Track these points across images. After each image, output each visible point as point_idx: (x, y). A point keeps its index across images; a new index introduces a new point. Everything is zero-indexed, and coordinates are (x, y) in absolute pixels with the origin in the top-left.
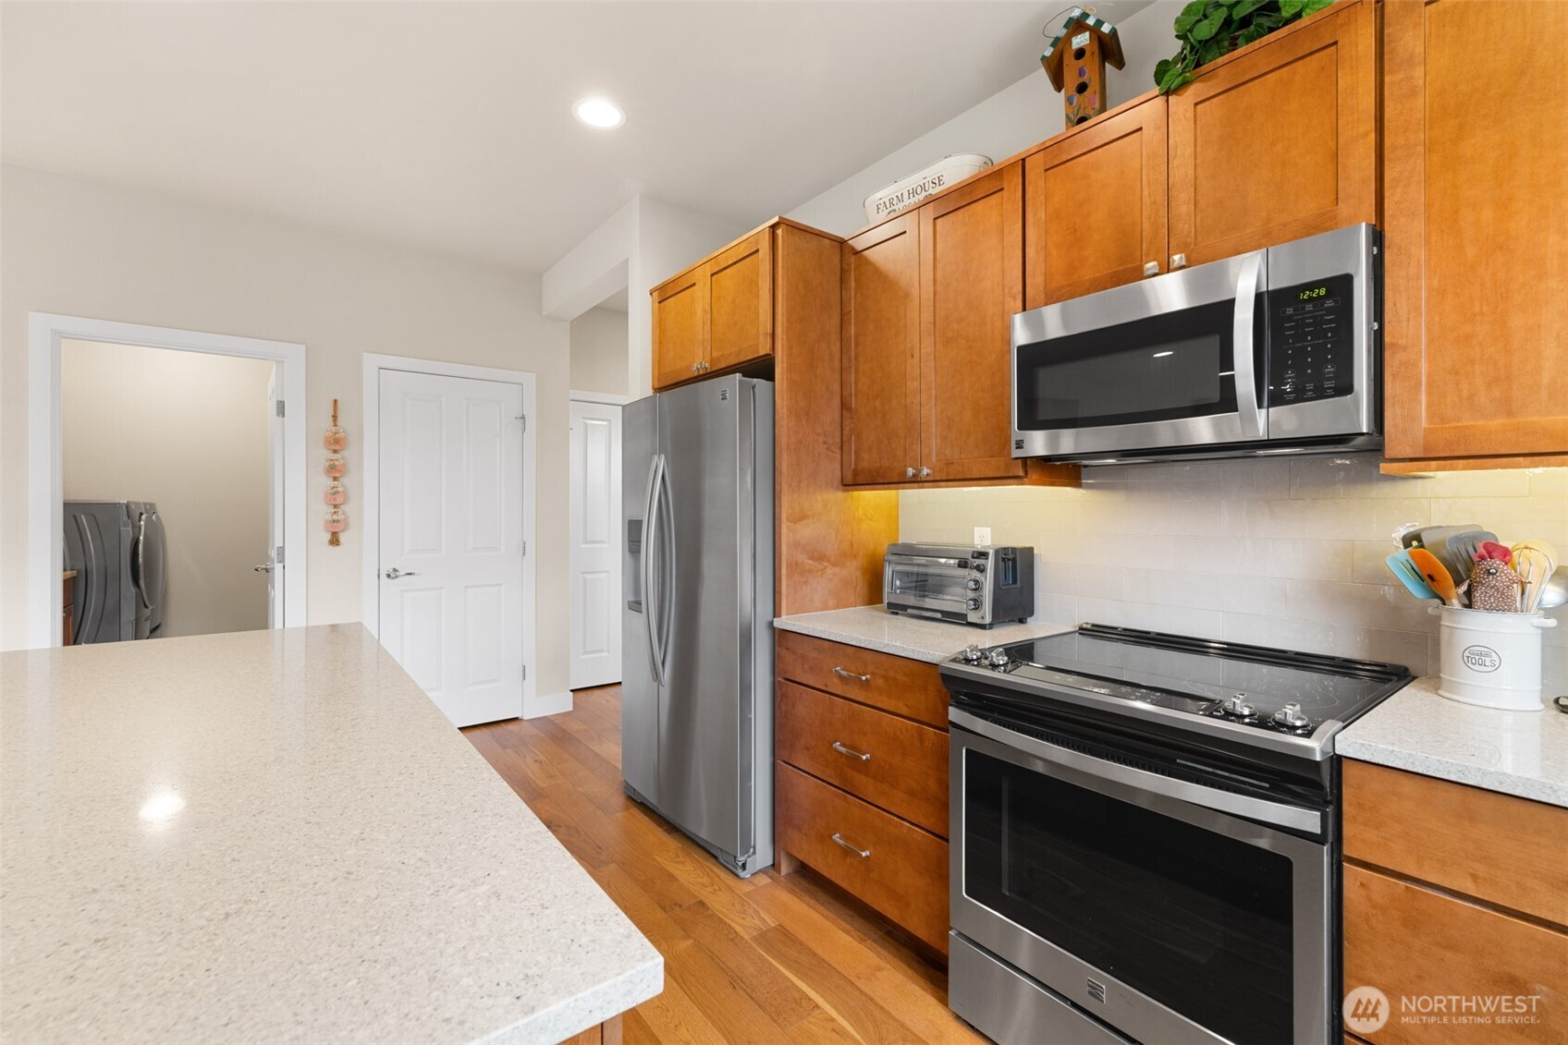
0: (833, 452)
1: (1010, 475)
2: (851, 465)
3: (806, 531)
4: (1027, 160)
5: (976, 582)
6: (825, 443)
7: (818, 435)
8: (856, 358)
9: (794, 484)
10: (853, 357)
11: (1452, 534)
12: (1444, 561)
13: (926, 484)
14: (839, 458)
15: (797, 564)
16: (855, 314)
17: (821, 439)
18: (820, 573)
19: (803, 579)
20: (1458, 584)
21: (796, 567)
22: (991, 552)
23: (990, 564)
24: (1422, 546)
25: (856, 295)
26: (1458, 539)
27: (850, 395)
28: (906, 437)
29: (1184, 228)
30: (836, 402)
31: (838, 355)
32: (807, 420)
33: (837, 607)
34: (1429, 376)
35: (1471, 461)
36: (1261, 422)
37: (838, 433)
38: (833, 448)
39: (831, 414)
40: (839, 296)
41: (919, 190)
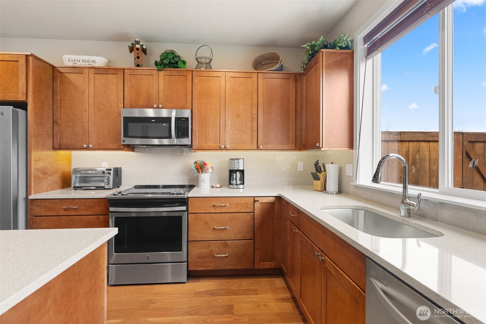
0: (50, 137)
1: (120, 148)
2: (58, 142)
3: (41, 165)
4: (125, 70)
5: (108, 177)
6: (47, 134)
7: (45, 131)
8: (60, 107)
9: (36, 148)
10: (59, 107)
11: (200, 161)
12: (199, 166)
13: (91, 150)
14: (52, 139)
15: (37, 176)
16: (60, 93)
17: (46, 133)
18: (45, 179)
19: (39, 181)
20: (201, 170)
21: (37, 178)
22: (112, 169)
23: (112, 172)
24: (197, 164)
25: (60, 86)
26: (201, 162)
27: (58, 119)
28: (83, 136)
29: (161, 99)
30: (51, 120)
31: (52, 105)
32: (41, 126)
33: (51, 190)
34: (198, 136)
35: (203, 150)
36: (175, 141)
37: (52, 131)
38: (50, 136)
39: (49, 125)
40: (52, 85)
41: (86, 61)
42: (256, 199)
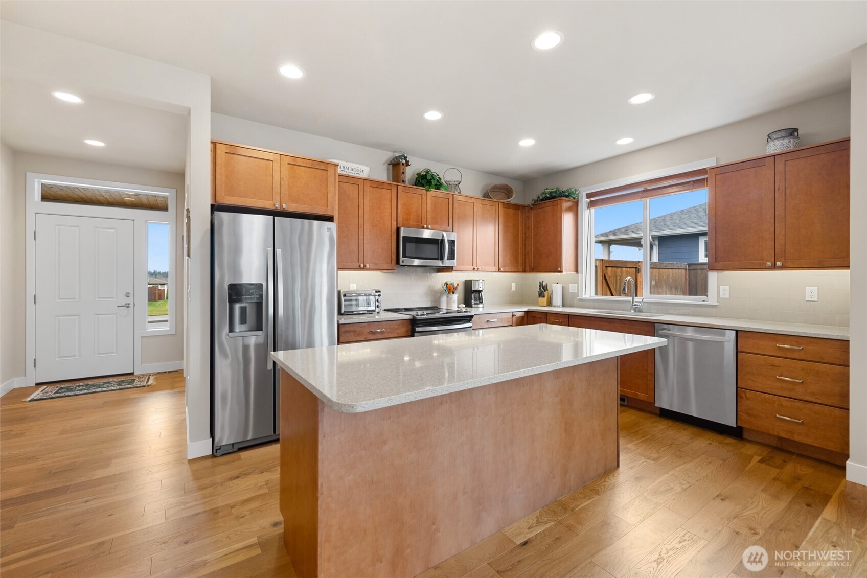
1: (394, 269)
4: (398, 186)
28: (358, 254)
29: (429, 220)
41: (355, 170)
42: (514, 314)
